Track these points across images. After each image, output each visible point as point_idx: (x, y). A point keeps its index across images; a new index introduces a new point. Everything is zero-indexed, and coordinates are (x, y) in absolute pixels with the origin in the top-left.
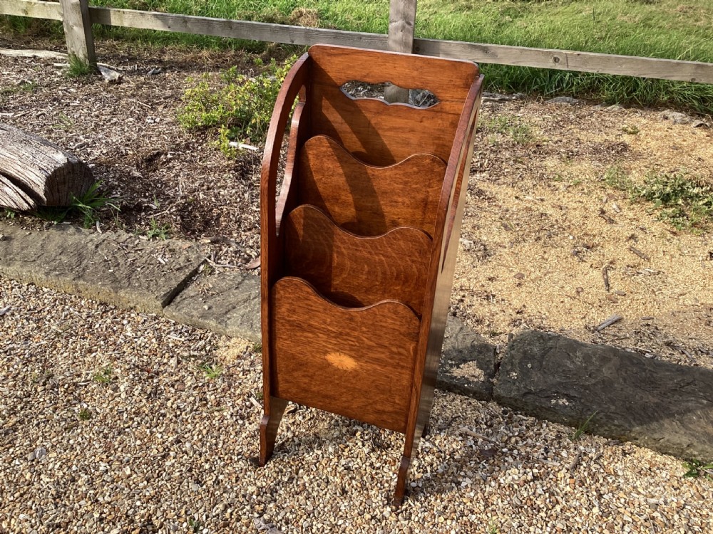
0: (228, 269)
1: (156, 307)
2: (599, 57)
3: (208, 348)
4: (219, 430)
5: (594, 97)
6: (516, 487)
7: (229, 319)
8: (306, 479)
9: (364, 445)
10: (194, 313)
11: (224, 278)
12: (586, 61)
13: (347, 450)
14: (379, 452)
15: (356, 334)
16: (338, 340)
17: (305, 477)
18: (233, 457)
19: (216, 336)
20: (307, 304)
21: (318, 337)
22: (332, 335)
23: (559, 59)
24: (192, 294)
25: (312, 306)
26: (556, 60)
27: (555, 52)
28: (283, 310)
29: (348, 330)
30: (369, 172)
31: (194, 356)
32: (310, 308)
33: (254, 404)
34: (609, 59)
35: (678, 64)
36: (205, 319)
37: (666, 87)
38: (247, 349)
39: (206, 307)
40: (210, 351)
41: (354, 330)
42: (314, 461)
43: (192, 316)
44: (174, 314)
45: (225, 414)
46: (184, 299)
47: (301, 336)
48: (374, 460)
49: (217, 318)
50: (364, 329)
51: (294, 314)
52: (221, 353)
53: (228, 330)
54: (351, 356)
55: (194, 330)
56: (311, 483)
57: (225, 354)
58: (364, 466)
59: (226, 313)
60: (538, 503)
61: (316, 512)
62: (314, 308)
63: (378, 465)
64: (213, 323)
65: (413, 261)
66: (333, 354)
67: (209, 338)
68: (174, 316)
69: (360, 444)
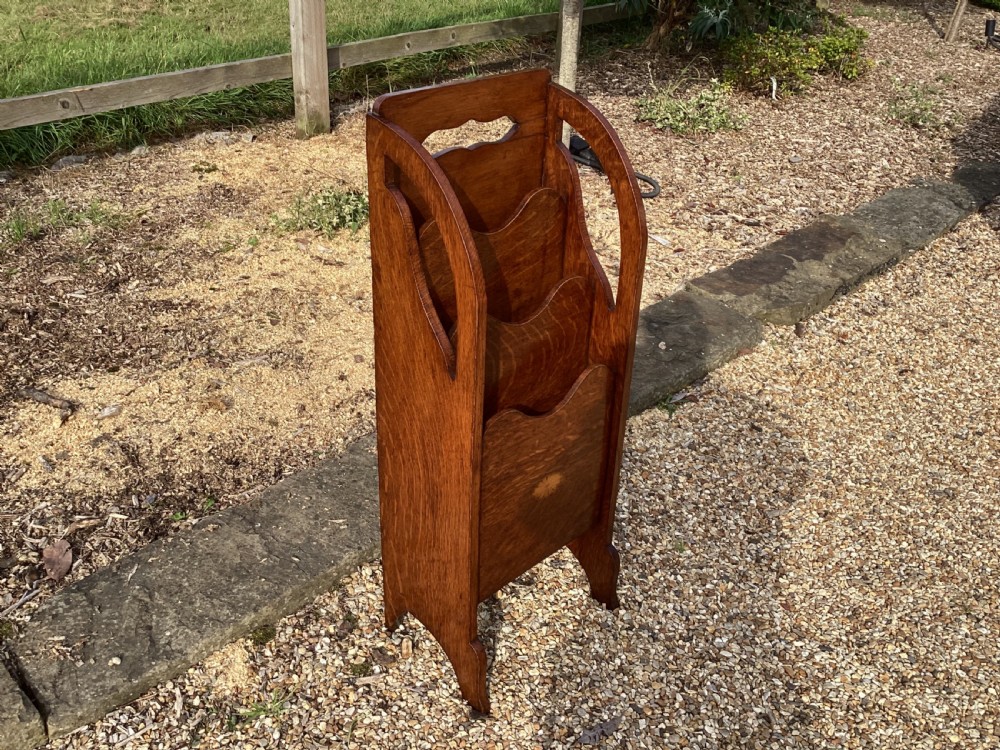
0: (33, 605)
1: (30, 735)
2: (118, 87)
3: (196, 702)
4: (397, 739)
5: (93, 146)
6: (635, 511)
7: (169, 644)
8: (534, 673)
9: (518, 598)
10: (109, 683)
11: (54, 617)
12: (103, 96)
13: (516, 616)
14: (535, 590)
15: (562, 437)
16: (547, 460)
17: (531, 673)
18: (459, 735)
19: (180, 680)
20: (516, 439)
21: (526, 473)
22: (540, 459)
23: (68, 103)
24: (54, 670)
25: (520, 437)
26: (64, 105)
27: (60, 94)
28: (491, 468)
29: (555, 440)
30: (491, 240)
31: (199, 726)
32: (519, 441)
33: (367, 682)
34: (130, 85)
35: (207, 71)
36: (140, 674)
37: (174, 107)
38: (249, 652)
39: (116, 661)
40: (203, 702)
41: (560, 433)
42: (513, 654)
43: (114, 689)
44: (79, 714)
45: (366, 721)
46: (54, 686)
47: (509, 489)
48: (544, 598)
49: (155, 658)
50: (569, 424)
51: (502, 464)
52: (224, 687)
53: (190, 658)
54: (556, 471)
55: (135, 706)
56: (544, 668)
57: (231, 684)
58: (550, 609)
59: (153, 642)
60: (658, 507)
61: (595, 678)
62: (524, 438)
63: (552, 598)
64: (161, 667)
65: (573, 318)
66: (541, 484)
67: (177, 691)
68: (81, 718)
69: (514, 600)
